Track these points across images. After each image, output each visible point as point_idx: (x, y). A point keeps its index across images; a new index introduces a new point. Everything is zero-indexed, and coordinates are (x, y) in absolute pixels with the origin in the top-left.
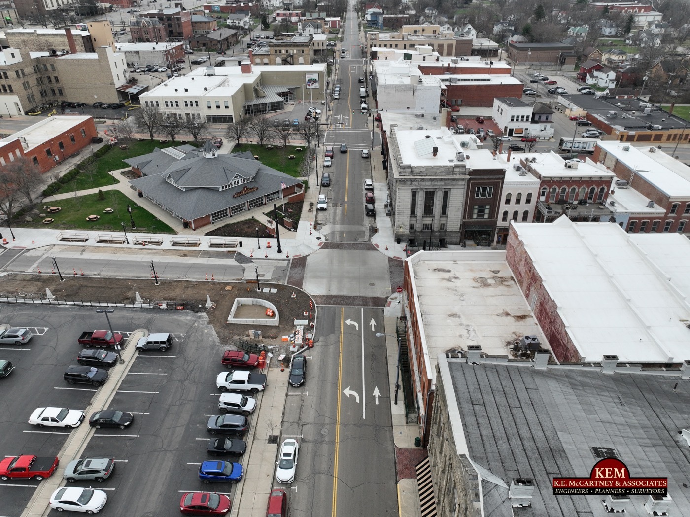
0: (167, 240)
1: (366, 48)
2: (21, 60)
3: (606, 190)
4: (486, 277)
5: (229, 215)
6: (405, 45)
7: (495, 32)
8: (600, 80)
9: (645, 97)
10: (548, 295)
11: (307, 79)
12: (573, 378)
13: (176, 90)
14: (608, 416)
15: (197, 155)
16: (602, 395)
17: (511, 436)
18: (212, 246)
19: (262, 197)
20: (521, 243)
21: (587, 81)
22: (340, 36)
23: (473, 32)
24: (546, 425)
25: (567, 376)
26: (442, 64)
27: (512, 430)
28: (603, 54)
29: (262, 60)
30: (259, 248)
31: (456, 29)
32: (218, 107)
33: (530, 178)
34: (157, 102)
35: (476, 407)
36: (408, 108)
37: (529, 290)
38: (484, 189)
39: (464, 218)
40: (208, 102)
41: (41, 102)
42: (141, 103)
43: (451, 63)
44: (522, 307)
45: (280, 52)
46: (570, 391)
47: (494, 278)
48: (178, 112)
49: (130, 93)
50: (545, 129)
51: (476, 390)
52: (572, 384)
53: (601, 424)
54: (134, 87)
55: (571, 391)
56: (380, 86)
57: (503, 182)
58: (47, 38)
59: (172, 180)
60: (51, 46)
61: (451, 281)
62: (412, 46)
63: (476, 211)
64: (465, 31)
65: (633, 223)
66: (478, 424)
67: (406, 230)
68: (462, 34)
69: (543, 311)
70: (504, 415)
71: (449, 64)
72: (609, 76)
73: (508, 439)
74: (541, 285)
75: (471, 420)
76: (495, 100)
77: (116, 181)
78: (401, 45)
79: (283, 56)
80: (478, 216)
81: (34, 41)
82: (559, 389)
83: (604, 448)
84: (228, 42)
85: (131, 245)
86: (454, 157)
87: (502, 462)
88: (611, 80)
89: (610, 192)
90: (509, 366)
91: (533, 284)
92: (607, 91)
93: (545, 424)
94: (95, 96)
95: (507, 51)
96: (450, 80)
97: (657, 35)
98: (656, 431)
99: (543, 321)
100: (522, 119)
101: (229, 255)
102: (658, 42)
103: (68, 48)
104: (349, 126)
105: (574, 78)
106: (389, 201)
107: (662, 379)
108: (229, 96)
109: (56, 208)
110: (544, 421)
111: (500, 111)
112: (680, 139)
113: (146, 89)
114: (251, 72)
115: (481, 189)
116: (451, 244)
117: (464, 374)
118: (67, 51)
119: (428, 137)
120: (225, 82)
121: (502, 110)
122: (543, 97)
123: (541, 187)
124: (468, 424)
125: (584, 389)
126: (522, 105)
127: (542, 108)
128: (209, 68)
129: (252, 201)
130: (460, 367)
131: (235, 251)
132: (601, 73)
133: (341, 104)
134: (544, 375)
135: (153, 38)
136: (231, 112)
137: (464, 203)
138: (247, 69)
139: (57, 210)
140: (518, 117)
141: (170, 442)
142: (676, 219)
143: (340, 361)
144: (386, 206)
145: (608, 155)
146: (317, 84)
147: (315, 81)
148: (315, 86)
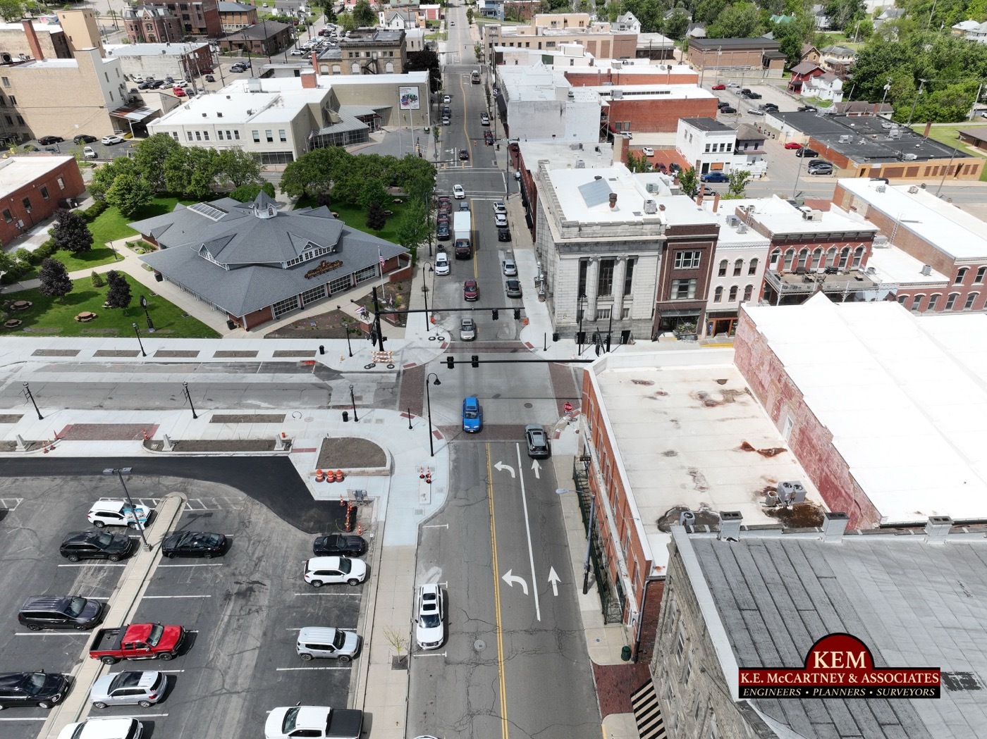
0: (205, 348)
1: (483, 48)
3: (865, 251)
4: (709, 390)
5: (300, 306)
6: (540, 44)
8: (820, 91)
9: (886, 114)
11: (402, 95)
12: (885, 555)
13: (204, 115)
14: (953, 618)
15: (244, 215)
16: (935, 582)
18: (277, 354)
19: (349, 276)
20: (761, 338)
21: (802, 93)
22: (442, 31)
23: (636, 23)
25: (875, 552)
26: (599, 71)
28: (822, 54)
29: (331, 68)
30: (351, 355)
32: (270, 140)
33: (753, 236)
34: (175, 134)
35: (747, 614)
36: (554, 136)
37: (778, 409)
38: (688, 256)
39: (659, 299)
40: (255, 132)
42: (150, 135)
43: (611, 68)
44: (768, 435)
45: (357, 54)
47: (720, 392)
48: (208, 147)
49: (132, 121)
50: (754, 163)
51: (742, 585)
52: (884, 566)
53: (943, 631)
54: (137, 111)
55: (886, 577)
56: (511, 103)
57: (715, 244)
59: (209, 253)
60: (1, 48)
61: (655, 399)
62: (551, 44)
63: (675, 290)
64: (625, 21)
66: (754, 643)
67: (571, 321)
68: (621, 27)
69: (806, 442)
70: (791, 626)
71: (609, 70)
72: (833, 86)
74: (801, 403)
75: (742, 637)
76: (680, 122)
77: (119, 258)
78: (534, 44)
79: (361, 61)
80: (679, 295)
82: (868, 576)
83: (958, 674)
84: (276, 42)
85: (150, 358)
86: (640, 208)
87: (804, 708)
88: (835, 91)
90: (785, 540)
91: (785, 400)
92: (833, 107)
94: (77, 126)
95: (686, 51)
96: (612, 93)
99: (805, 457)
100: (722, 150)
101: (308, 367)
103: (28, 52)
104: (469, 164)
105: (784, 88)
106: (542, 276)
108: (286, 123)
109: (25, 302)
111: (688, 137)
113: (157, 114)
114: (317, 86)
115: (683, 255)
116: (639, 339)
117: (718, 558)
118: (28, 57)
119: (598, 178)
120: (276, 101)
121: (691, 136)
122: (743, 116)
123: (770, 249)
124: (739, 644)
125: (905, 574)
126: (721, 127)
127: (749, 132)
128: (253, 80)
129: (334, 282)
130: (710, 548)
131: (314, 362)
132: (822, 81)
133: (453, 132)
134: (839, 553)
135: (161, 36)
136: (290, 146)
137: (658, 276)
138: (310, 82)
139: (24, 306)
140: (715, 145)
141: (237, 677)
142: (963, 290)
143: (493, 528)
144: (537, 283)
145: (855, 199)
146: (417, 103)
147: (413, 98)
148: (415, 105)
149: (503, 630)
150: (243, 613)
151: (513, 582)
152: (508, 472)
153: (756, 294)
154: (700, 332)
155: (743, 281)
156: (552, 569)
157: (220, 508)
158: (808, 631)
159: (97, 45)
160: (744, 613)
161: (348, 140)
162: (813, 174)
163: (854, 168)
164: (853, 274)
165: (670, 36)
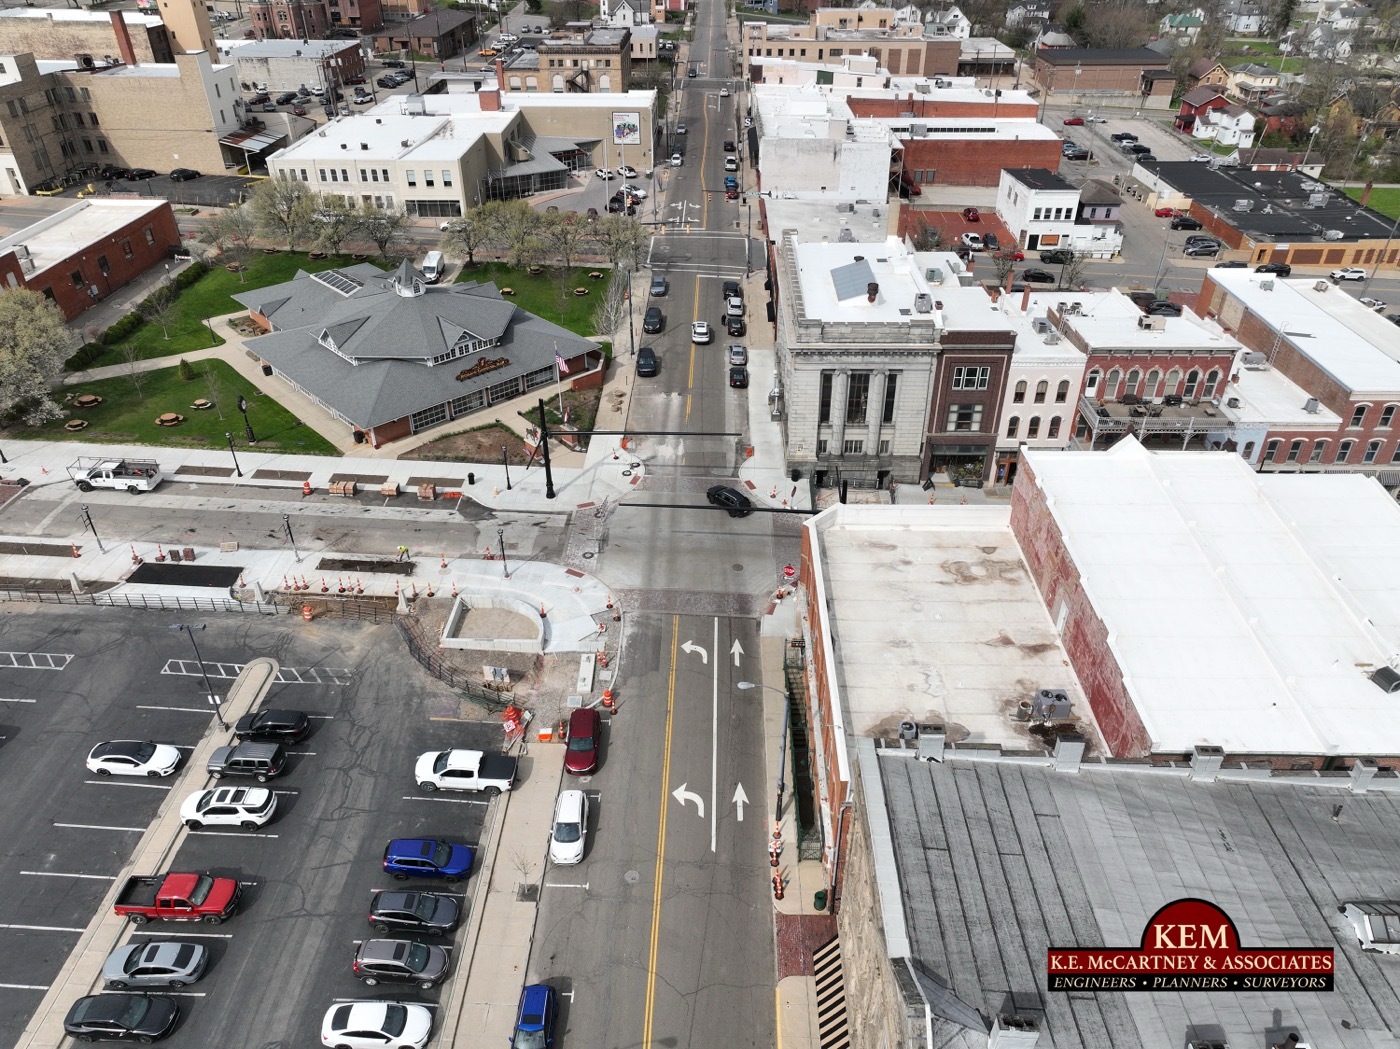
0: (320, 469)
1: (741, 55)
2: (19, 79)
3: (1220, 375)
4: (968, 561)
5: (448, 417)
6: (821, 51)
7: (1008, 22)
8: (1222, 130)
9: (1312, 168)
10: (1092, 608)
12: (1131, 792)
13: (344, 147)
14: (1199, 875)
15: (384, 290)
16: (1190, 830)
17: (999, 918)
18: (412, 481)
19: (516, 379)
20: (1040, 495)
21: (1194, 133)
22: (686, 28)
23: (964, 23)
24: (1073, 894)
25: (1119, 787)
26: (897, 95)
27: (1001, 904)
28: (1231, 75)
29: (524, 81)
30: (509, 488)
31: (929, 17)
32: (430, 183)
33: (1067, 350)
34: (304, 172)
35: (932, 854)
36: (824, 188)
37: (1054, 592)
38: (972, 372)
39: (930, 430)
40: (410, 173)
41: (64, 167)
42: (271, 171)
43: (914, 91)
44: (1040, 626)
45: (561, 63)
46: (1124, 820)
47: (983, 563)
48: (346, 194)
49: (249, 151)
50: (1103, 236)
51: (934, 818)
52: (1127, 805)
53: (1183, 891)
54: (256, 137)
55: (1126, 820)
56: (765, 141)
57: (1010, 358)
58: (73, 31)
59: (332, 341)
60: (82, 47)
61: (895, 569)
62: (836, 54)
63: (953, 417)
64: (946, 21)
65: (1273, 445)
66: (933, 890)
67: (808, 454)
68: (939, 30)
69: (1081, 639)
70: (987, 871)
71: (911, 95)
72: (1240, 123)
73: (992, 923)
74: (1078, 586)
75: (919, 882)
76: (1003, 173)
77: (218, 341)
78: (812, 52)
79: (566, 73)
80: (959, 426)
81: (45, 36)
82: (1102, 817)
84: (454, 40)
85: (247, 480)
86: (910, 304)
87: (978, 972)
88: (1243, 131)
89: (1230, 378)
90: (1003, 765)
91: (1062, 580)
92: (1236, 155)
93: (1070, 890)
94: (176, 156)
95: (1032, 66)
96: (912, 129)
97: (1344, 33)
98: (1294, 906)
99: (1078, 658)
100: (1058, 216)
101: (450, 501)
102: (1344, 47)
103: (116, 52)
104: (700, 225)
105: (1168, 124)
106: (777, 390)
107: (1312, 794)
108: (453, 162)
109: (93, 398)
110: (1068, 884)
111: (1013, 197)
112: (1380, 260)
113: (282, 143)
114: (500, 107)
115: (964, 371)
116: (902, 483)
117: (910, 782)
118: (116, 60)
119: (859, 259)
120: (444, 128)
121: (1016, 195)
122: (1102, 165)
123: (1087, 368)
124: (913, 890)
125: (1152, 816)
126: (1059, 184)
127: (1099, 192)
128: (413, 98)
129: (496, 387)
130: (902, 769)
131: (460, 494)
132: (1225, 116)
133: (685, 178)
134: (1072, 785)
135: (298, 28)
136: (456, 193)
137: (930, 399)
138: (492, 102)
139: (92, 402)
140: (1048, 211)
141: (320, 897)
142: (1363, 437)
143: (669, 730)
144: (772, 399)
145: (1228, 298)
146: (637, 135)
147: (632, 129)
148: (633, 138)
149: (666, 861)
150: (336, 816)
151: (686, 800)
152: (699, 655)
153: (1065, 429)
154: (987, 477)
155: (1048, 410)
156: (740, 786)
157: (319, 681)
158: (1006, 880)
159: (209, 45)
160: (929, 852)
161: (538, 186)
162: (1190, 254)
163: (1249, 248)
164: (1201, 408)
165: (1011, 45)
